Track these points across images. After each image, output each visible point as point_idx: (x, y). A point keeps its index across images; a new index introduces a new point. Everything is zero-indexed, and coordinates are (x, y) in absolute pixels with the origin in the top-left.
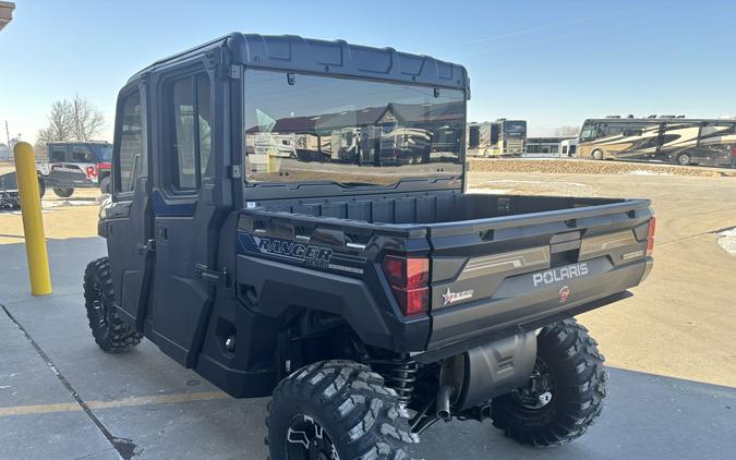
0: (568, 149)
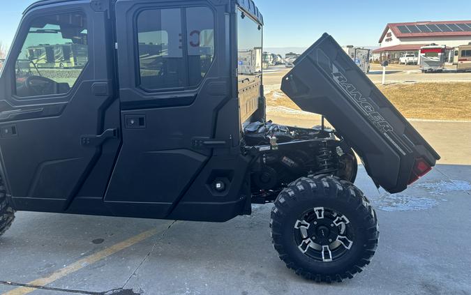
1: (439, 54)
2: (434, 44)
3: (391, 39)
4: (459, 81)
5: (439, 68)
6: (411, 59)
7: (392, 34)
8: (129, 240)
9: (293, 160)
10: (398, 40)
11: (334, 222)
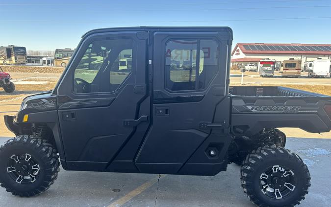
0: (46, 62)
1: (272, 65)
2: (268, 59)
3: (239, 54)
4: (288, 84)
5: (271, 74)
6: (252, 67)
7: (240, 50)
8: (137, 189)
9: (247, 136)
10: (244, 54)
11: (284, 174)
